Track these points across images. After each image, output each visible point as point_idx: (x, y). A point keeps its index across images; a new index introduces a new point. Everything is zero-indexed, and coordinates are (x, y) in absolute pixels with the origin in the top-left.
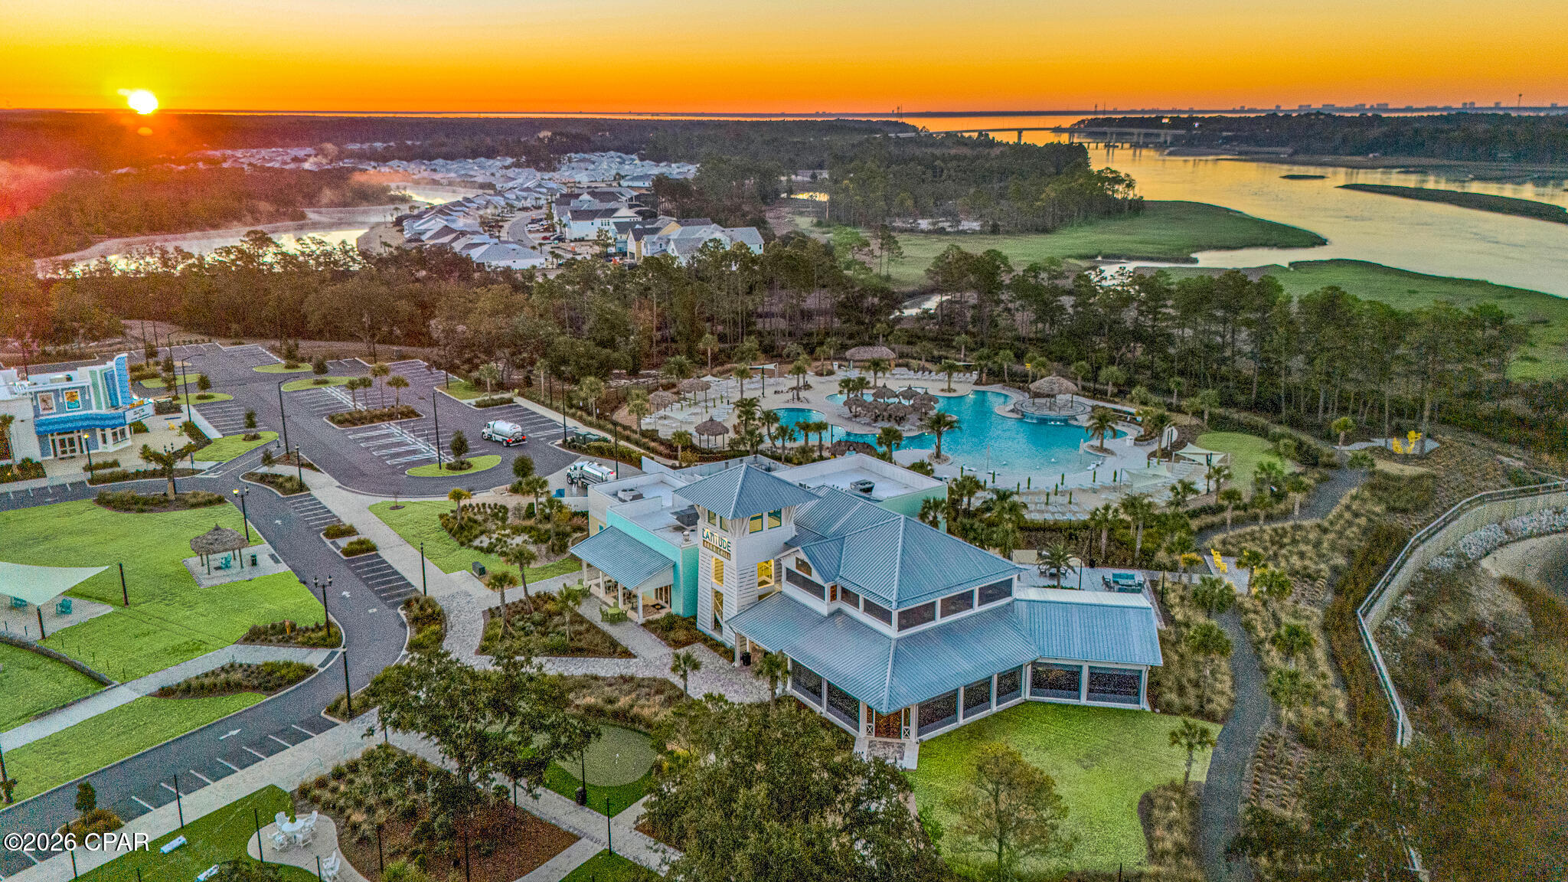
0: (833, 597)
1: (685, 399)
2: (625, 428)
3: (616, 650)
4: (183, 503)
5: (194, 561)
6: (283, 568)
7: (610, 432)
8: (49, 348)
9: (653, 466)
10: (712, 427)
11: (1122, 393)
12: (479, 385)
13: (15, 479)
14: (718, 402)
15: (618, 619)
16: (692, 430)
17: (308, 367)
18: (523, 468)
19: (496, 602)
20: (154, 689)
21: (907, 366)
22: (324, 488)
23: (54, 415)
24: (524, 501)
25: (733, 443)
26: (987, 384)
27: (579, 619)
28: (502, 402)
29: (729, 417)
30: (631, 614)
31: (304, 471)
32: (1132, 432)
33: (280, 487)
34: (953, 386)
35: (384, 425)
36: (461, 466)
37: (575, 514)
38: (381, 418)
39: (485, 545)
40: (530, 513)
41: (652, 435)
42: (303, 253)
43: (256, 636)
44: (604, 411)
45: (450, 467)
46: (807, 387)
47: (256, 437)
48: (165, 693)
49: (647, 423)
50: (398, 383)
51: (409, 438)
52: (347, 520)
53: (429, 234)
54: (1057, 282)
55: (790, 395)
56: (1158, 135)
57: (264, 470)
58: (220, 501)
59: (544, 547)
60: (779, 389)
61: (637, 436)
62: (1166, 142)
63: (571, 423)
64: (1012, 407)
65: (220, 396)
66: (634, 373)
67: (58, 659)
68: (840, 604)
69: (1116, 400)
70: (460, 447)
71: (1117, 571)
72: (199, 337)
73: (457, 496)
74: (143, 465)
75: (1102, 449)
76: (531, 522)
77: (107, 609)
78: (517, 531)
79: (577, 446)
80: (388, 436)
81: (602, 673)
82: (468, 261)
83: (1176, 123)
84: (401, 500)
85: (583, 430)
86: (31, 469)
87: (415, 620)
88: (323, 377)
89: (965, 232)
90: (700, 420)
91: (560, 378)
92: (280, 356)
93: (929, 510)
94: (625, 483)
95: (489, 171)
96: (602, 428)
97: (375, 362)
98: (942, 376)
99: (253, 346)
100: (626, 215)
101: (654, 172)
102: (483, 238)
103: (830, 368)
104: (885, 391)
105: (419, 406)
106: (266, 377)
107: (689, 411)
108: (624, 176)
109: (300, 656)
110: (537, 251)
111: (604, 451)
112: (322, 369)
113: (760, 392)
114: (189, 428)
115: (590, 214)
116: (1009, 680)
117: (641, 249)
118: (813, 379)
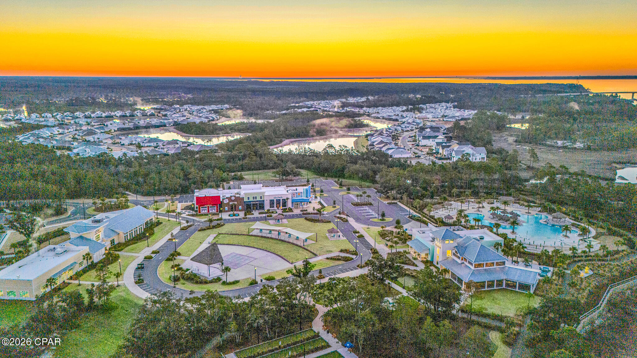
0: (462, 260)
1: (445, 207)
2: (426, 214)
3: (414, 265)
4: (322, 221)
5: (327, 235)
6: (345, 238)
7: (421, 215)
8: (284, 177)
9: (431, 226)
10: (449, 217)
12: (388, 198)
13: (287, 212)
14: (453, 209)
15: (415, 259)
16: (443, 217)
17: (345, 188)
18: (398, 222)
19: (390, 252)
20: (326, 258)
21: (519, 203)
22: (352, 221)
23: (296, 198)
24: (398, 230)
25: (454, 222)
26: (542, 212)
27: (406, 257)
28: (394, 203)
29: (454, 214)
30: (419, 258)
31: (348, 217)
32: (579, 232)
33: (342, 220)
34: (530, 211)
35: (364, 207)
36: (383, 220)
37: (409, 235)
38: (364, 205)
39: (388, 239)
40: (399, 234)
41: (433, 217)
42: (341, 150)
43: (342, 251)
44: (421, 209)
45: (380, 220)
46: (483, 207)
47: (335, 207)
48: (327, 258)
49: (432, 214)
50: (369, 196)
51: (370, 211)
52: (358, 230)
53: (376, 143)
55: (476, 210)
57: (338, 215)
58: (330, 222)
59: (401, 242)
60: (474, 207)
61: (428, 217)
63: (412, 211)
65: (325, 195)
66: (432, 197)
67: (307, 250)
68: (463, 261)
70: (383, 215)
71: (544, 267)
72: (318, 177)
73: (383, 227)
74: (313, 212)
75: (566, 236)
76: (399, 235)
77: (314, 242)
78: (395, 237)
79: (412, 218)
80: (365, 210)
81: (410, 269)
82: (388, 154)
84: (369, 227)
85: (415, 214)
86: (291, 210)
87: (373, 253)
88: (349, 192)
89: (575, 148)
90: (447, 214)
91: (411, 198)
92: (338, 184)
93: (497, 245)
94: (422, 229)
95: (397, 113)
96: (420, 214)
97: (361, 188)
98: (527, 208)
99: (330, 180)
100: (441, 138)
101: (458, 114)
102: (393, 146)
103: (493, 202)
104: (504, 211)
105: (373, 202)
106: (335, 190)
107: (444, 211)
108: (446, 116)
109: (351, 256)
110: (409, 151)
111: (418, 220)
112: (349, 189)
113: (467, 208)
114: (320, 203)
115: (429, 138)
116: (500, 283)
117: (443, 152)
118: (487, 205)
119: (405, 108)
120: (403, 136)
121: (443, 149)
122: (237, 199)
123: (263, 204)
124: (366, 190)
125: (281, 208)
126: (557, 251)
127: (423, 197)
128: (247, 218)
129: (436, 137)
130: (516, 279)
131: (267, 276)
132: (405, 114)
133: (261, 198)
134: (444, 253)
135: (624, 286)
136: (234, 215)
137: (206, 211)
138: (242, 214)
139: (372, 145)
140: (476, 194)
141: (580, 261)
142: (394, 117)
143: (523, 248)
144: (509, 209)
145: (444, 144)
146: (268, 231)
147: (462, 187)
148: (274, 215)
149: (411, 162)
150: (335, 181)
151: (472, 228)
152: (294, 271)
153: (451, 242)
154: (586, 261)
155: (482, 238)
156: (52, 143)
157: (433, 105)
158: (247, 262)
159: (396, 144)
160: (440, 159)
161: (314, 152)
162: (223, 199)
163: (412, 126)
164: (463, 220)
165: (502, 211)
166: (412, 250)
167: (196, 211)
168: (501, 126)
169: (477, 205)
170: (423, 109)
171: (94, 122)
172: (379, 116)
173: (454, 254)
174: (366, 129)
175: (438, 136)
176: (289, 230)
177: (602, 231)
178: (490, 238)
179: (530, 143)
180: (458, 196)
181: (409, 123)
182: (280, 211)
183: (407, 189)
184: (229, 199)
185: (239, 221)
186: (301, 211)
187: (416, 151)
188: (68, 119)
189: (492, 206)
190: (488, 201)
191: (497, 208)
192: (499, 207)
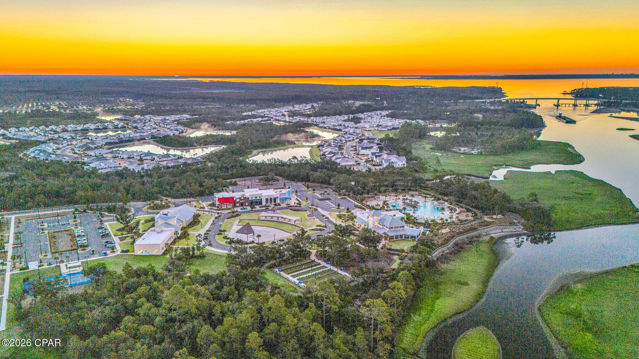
1: (376, 199)
2: (364, 204)
3: (358, 230)
4: (302, 211)
5: (307, 217)
6: (318, 219)
7: (362, 204)
9: (367, 210)
10: (378, 205)
12: (340, 195)
14: (381, 200)
15: (359, 228)
16: (374, 205)
17: (310, 189)
18: (348, 209)
21: (421, 195)
22: (320, 210)
23: (282, 197)
24: (348, 214)
25: (381, 208)
26: (433, 200)
27: (354, 227)
28: (344, 198)
29: (381, 203)
31: (317, 208)
33: (314, 209)
34: (426, 200)
36: (339, 208)
37: (355, 216)
38: (325, 200)
39: (343, 219)
41: (368, 206)
42: (302, 160)
43: (317, 226)
44: (361, 201)
45: (337, 208)
46: (399, 199)
47: (308, 202)
48: (310, 230)
49: (368, 204)
50: (328, 194)
51: (330, 203)
52: (324, 215)
53: (327, 153)
55: (394, 200)
57: (311, 207)
58: (306, 211)
59: (350, 220)
61: (366, 206)
65: (299, 194)
66: (368, 194)
68: (383, 227)
70: (339, 206)
71: (425, 228)
72: (289, 181)
73: (339, 212)
74: (294, 205)
76: (349, 216)
77: (299, 222)
78: (347, 217)
79: (356, 206)
80: (327, 203)
82: (336, 163)
84: (331, 213)
85: (357, 204)
86: (279, 205)
87: (335, 226)
89: (472, 154)
90: (376, 204)
91: (355, 194)
92: (305, 186)
93: (402, 219)
94: (362, 212)
95: (340, 123)
96: (360, 204)
97: (322, 188)
98: (425, 198)
99: (299, 184)
100: (375, 149)
101: (390, 124)
102: (340, 156)
103: (405, 195)
104: (411, 201)
105: (331, 198)
106: (305, 191)
107: (375, 202)
108: (380, 126)
109: (323, 228)
110: (352, 160)
111: (360, 208)
112: (314, 190)
113: (389, 199)
114: (296, 199)
115: (366, 148)
116: (401, 236)
117: (377, 160)
118: (401, 197)
119: (346, 117)
120: (347, 145)
121: (376, 158)
122: (245, 198)
123: (261, 201)
124: (326, 190)
125: (273, 203)
126: (433, 221)
127: (362, 193)
128: (253, 210)
129: (371, 148)
130: (409, 233)
131: (280, 239)
132: (347, 124)
133: (260, 197)
134: (374, 223)
135: (465, 236)
136: (244, 209)
137: (225, 207)
138: (249, 208)
139: (324, 155)
140: (396, 190)
141: (445, 226)
142: (338, 128)
143: (416, 220)
144: (414, 199)
145: (377, 154)
146: (271, 217)
147: (387, 186)
148: (270, 208)
149: (353, 168)
150: (303, 185)
151: (391, 210)
152: (297, 235)
153: (377, 217)
154: (447, 225)
155: (395, 215)
156: (65, 159)
157: (369, 114)
158: (265, 234)
159: (342, 154)
160: (374, 165)
161: (281, 162)
162: (236, 199)
163: (353, 136)
164: (386, 207)
165: (409, 200)
166: (357, 223)
167: (218, 207)
168: (422, 134)
169: (395, 198)
170: (361, 119)
171: (79, 137)
172: (325, 126)
173: (379, 224)
174: (317, 138)
175: (373, 147)
176: (284, 216)
177: (463, 210)
178: (399, 215)
179: (441, 150)
180: (385, 191)
181: (350, 134)
182: (273, 206)
183: (352, 189)
184: (240, 198)
185: (249, 212)
186: (286, 205)
187: (357, 159)
188: (51, 134)
189: (405, 198)
190: (402, 194)
191: (407, 199)
192: (408, 198)
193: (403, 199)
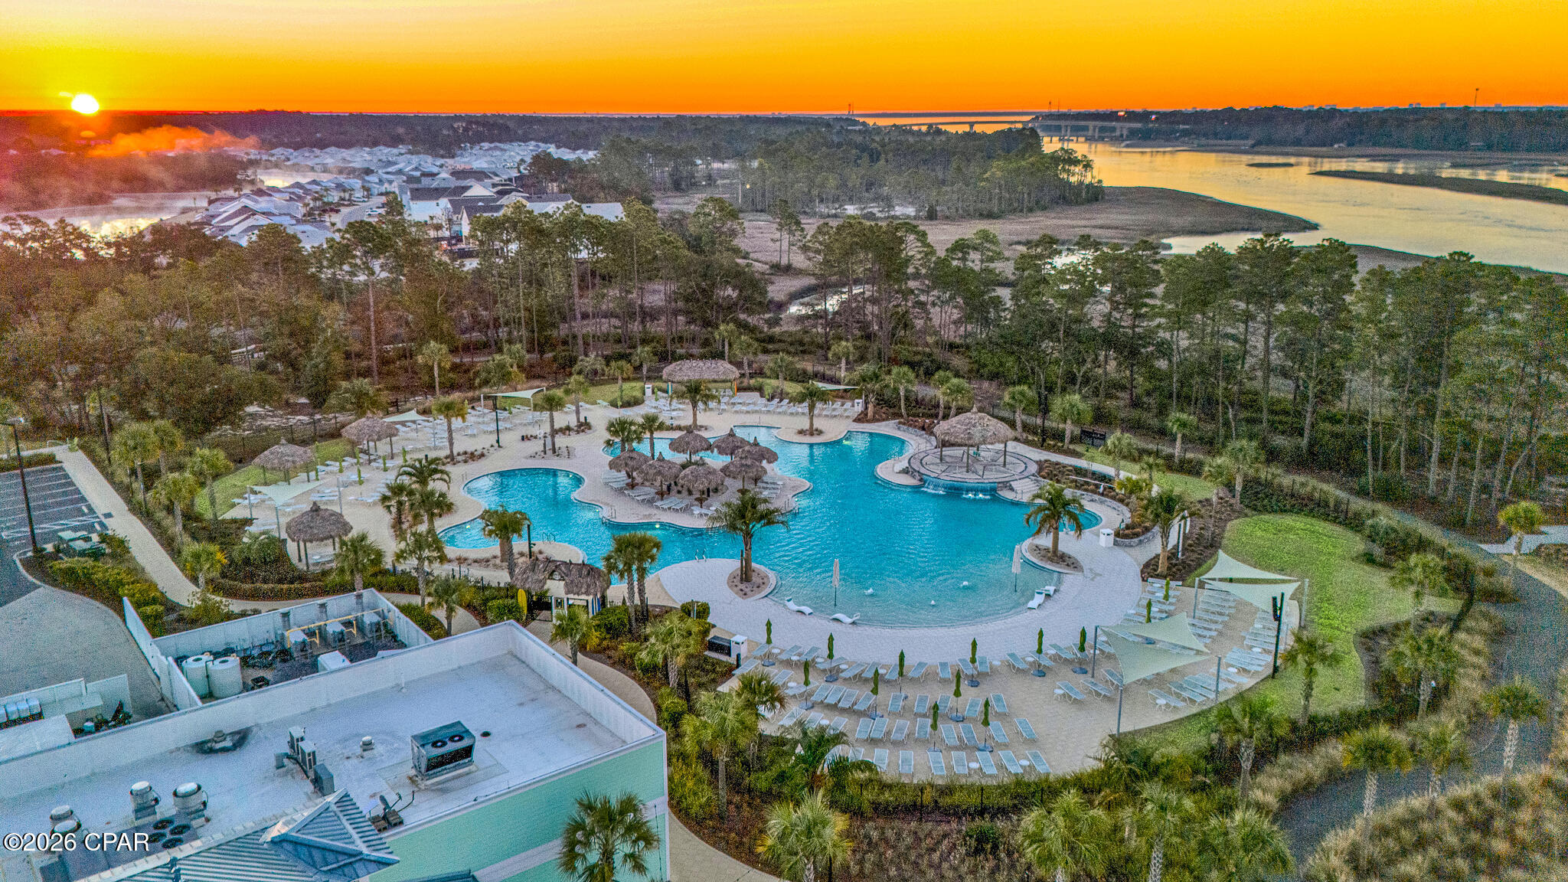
11: (1089, 437)
21: (760, 389)
26: (874, 420)
28: (35, 461)
32: (1111, 516)
34: (818, 424)
46: (584, 426)
54: (992, 265)
56: (1113, 129)
60: (531, 432)
62: (1122, 136)
64: (905, 464)
69: (1080, 448)
75: (1058, 557)
83: (1132, 116)
98: (804, 407)
103: (638, 394)
104: (690, 439)
113: (493, 438)
115: (435, 194)
118: (600, 414)
129: (460, 191)
144: (716, 422)
165: (676, 435)
189: (636, 414)
190: (612, 391)
191: (651, 424)
192: (664, 418)
193: (619, 428)
